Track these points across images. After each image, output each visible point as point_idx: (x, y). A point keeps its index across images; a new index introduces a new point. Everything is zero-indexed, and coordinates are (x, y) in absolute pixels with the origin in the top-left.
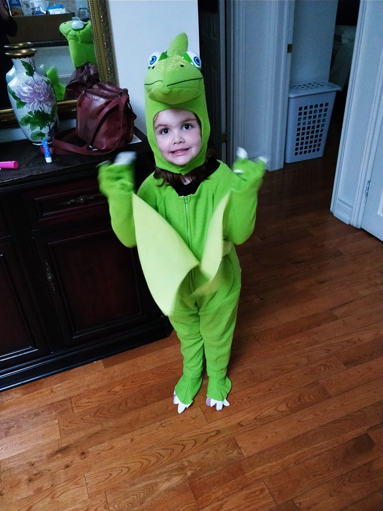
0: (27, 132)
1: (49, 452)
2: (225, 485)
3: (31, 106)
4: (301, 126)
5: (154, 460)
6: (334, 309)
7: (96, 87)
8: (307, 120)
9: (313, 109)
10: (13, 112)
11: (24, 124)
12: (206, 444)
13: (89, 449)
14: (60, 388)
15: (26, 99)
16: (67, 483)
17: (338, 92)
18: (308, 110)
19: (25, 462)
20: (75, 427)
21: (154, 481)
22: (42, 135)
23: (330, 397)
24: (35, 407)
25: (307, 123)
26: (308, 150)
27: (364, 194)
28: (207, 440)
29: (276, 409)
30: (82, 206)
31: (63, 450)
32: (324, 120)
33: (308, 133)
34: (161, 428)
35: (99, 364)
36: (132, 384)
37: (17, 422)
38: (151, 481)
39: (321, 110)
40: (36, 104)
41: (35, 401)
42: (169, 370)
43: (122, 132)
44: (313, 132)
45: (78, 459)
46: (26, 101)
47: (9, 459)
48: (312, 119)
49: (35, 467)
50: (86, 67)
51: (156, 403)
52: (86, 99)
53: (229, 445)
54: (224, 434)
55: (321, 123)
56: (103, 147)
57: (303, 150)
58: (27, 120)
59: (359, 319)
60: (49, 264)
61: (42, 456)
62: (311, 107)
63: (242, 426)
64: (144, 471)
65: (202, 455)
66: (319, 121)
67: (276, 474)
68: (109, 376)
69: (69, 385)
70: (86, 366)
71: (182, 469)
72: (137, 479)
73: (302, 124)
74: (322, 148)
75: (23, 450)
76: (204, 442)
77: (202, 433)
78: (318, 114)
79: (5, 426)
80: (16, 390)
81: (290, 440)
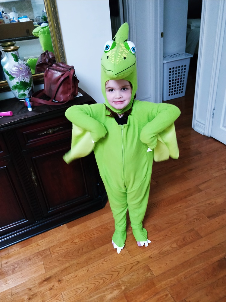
0: (16, 94)
1: (39, 281)
2: (145, 294)
3: (18, 79)
4: (171, 79)
5: (102, 282)
6: (199, 185)
7: (54, 65)
8: (175, 75)
9: (178, 69)
10: (7, 82)
11: (14, 89)
12: (131, 270)
13: (63, 278)
14: (42, 243)
15: (15, 75)
16: (51, 299)
17: (191, 58)
18: (175, 70)
19: (26, 288)
20: (54, 265)
21: (103, 294)
22: (25, 95)
23: (201, 237)
24: (29, 255)
25: (174, 77)
26: (176, 92)
27: (211, 117)
28: (132, 267)
29: (171, 247)
30: (51, 135)
31: (47, 280)
32: (184, 75)
33: (175, 83)
34: (104, 262)
35: (64, 227)
36: (85, 237)
37: (19, 264)
38: (101, 294)
39: (182, 69)
40: (21, 78)
41: (28, 251)
42: (106, 228)
43: (72, 91)
44: (178, 82)
45: (57, 284)
46: (15, 76)
47: (15, 287)
48: (177, 75)
49: (32, 291)
50: (46, 54)
51: (100, 248)
52: (49, 73)
53: (145, 269)
54: (142, 264)
55: (182, 77)
56: (61, 100)
57: (173, 93)
58: (16, 87)
59: (214, 190)
60: (33, 170)
61: (36, 284)
62: (176, 67)
63: (152, 258)
64: (96, 289)
65: (129, 277)
66: (181, 76)
67: (174, 285)
68: (71, 233)
69: (47, 240)
70: (57, 228)
71: (118, 286)
72: (93, 294)
73: (172, 78)
74: (184, 91)
75: (24, 281)
76: (131, 269)
77: (128, 264)
78: (180, 71)
79: (12, 267)
80: (16, 245)
81: (180, 264)
